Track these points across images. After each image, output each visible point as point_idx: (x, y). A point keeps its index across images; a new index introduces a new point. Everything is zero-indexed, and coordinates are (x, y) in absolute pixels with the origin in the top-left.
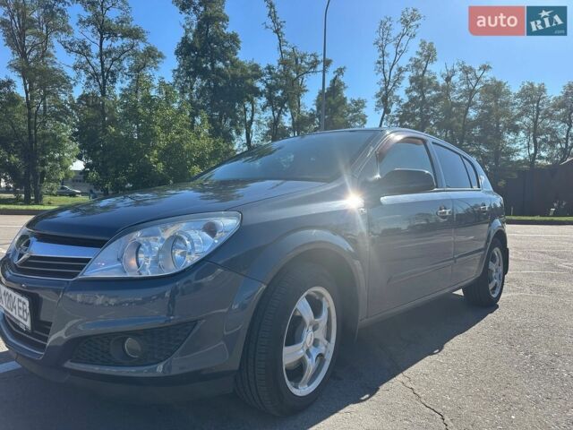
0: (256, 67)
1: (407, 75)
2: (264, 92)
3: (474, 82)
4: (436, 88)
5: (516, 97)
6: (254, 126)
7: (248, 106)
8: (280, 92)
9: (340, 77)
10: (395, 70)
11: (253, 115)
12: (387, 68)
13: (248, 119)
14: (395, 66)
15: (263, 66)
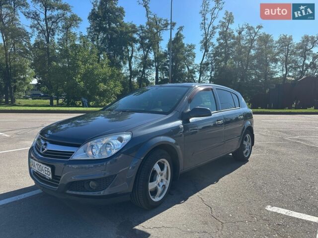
0: (133, 26)
1: (218, 31)
2: (138, 40)
3: (253, 35)
4: (233, 38)
5: (276, 43)
6: (133, 60)
7: (130, 48)
8: (148, 40)
9: (181, 32)
10: (211, 28)
11: (132, 53)
12: (207, 26)
13: (130, 55)
14: (211, 26)
15: (138, 26)
